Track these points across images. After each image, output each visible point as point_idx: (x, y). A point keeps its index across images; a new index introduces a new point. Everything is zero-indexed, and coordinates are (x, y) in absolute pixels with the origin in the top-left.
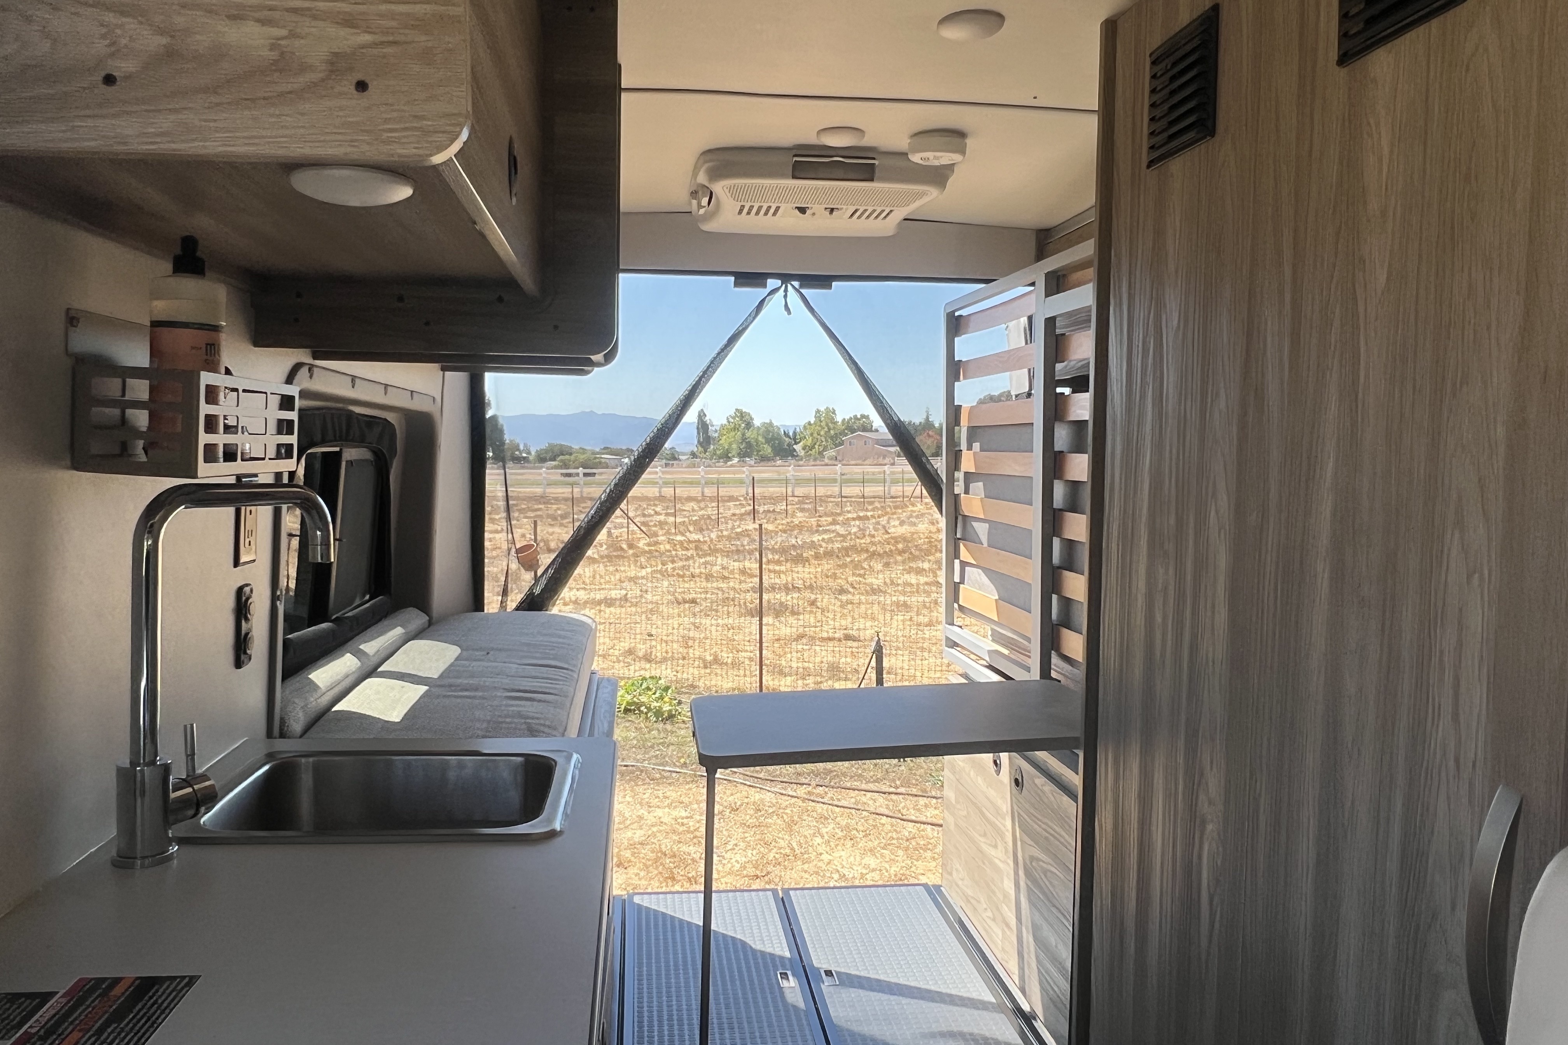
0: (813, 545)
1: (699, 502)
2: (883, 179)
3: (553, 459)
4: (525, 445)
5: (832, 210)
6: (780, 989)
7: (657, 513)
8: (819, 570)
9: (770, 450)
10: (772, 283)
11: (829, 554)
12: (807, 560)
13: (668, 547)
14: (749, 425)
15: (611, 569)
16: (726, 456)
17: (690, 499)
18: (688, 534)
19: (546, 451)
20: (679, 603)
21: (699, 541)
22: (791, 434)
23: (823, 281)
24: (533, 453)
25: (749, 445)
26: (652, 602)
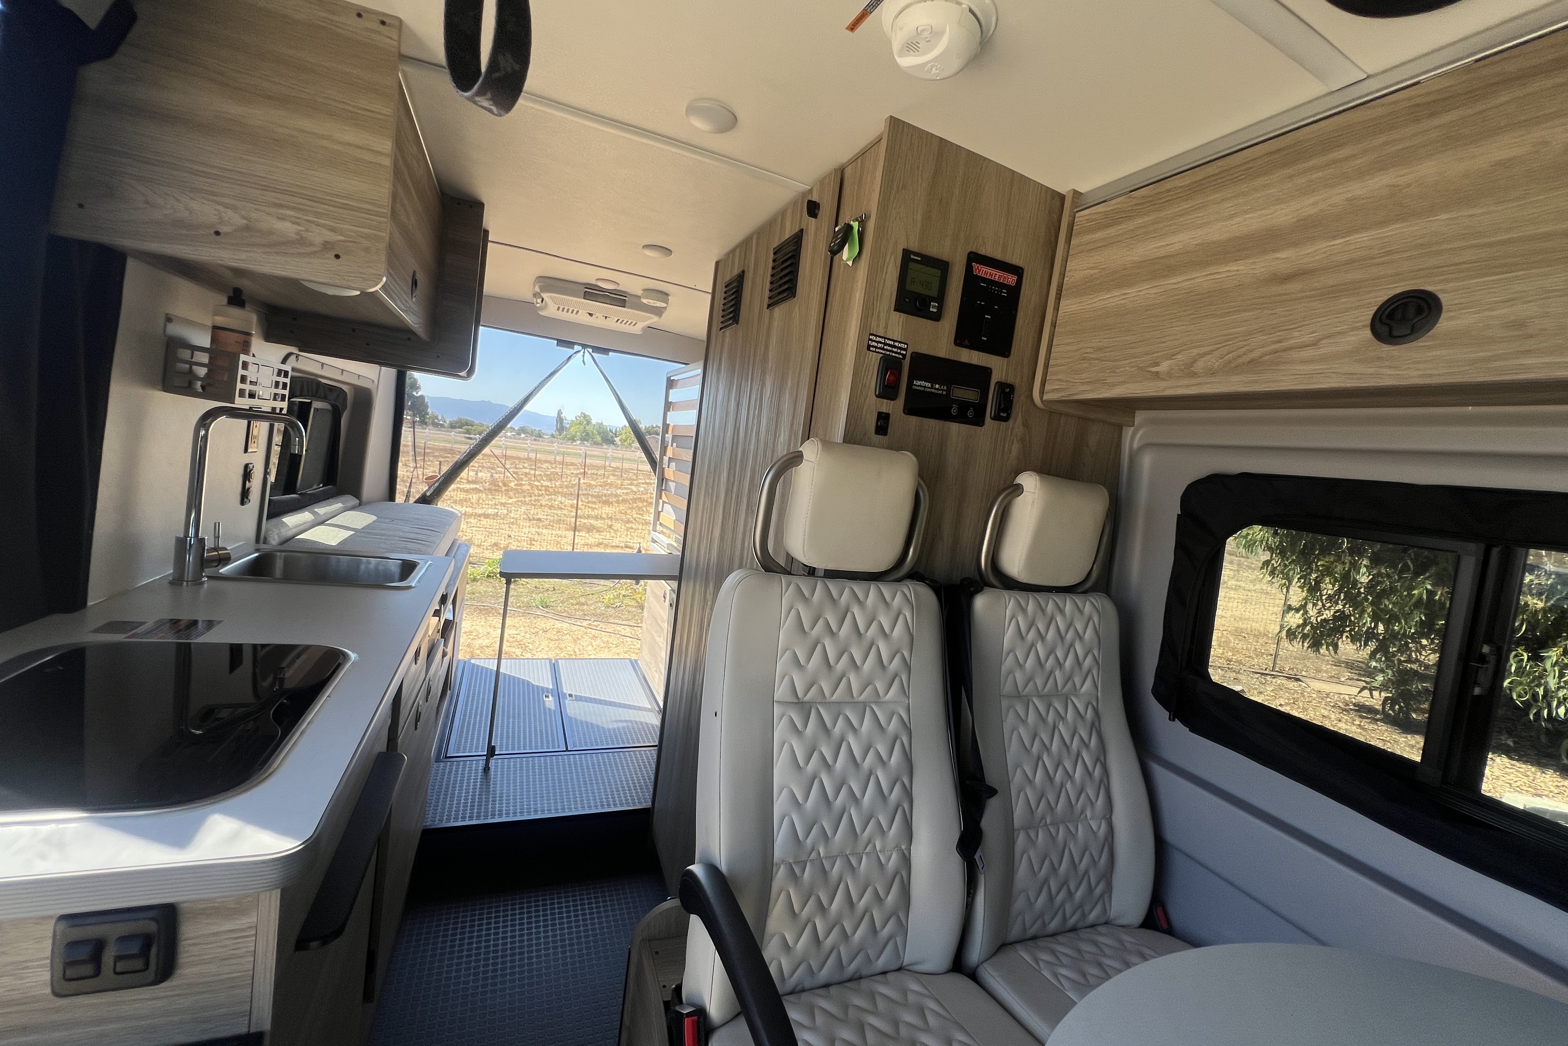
0: (616, 496)
1: (552, 464)
2: (629, 308)
3: (460, 427)
4: (442, 417)
5: (606, 317)
6: (544, 701)
7: (524, 467)
8: (618, 509)
9: (600, 439)
10: (577, 348)
11: (625, 501)
12: (612, 503)
13: (529, 488)
14: (589, 423)
15: (490, 497)
16: (573, 439)
17: (546, 461)
18: (542, 482)
19: (457, 422)
20: (530, 520)
21: (548, 486)
22: (614, 431)
23: (605, 351)
24: (448, 422)
25: (587, 434)
26: (513, 518)
